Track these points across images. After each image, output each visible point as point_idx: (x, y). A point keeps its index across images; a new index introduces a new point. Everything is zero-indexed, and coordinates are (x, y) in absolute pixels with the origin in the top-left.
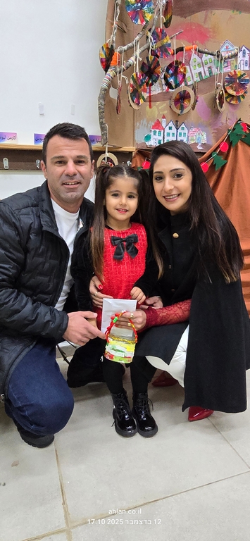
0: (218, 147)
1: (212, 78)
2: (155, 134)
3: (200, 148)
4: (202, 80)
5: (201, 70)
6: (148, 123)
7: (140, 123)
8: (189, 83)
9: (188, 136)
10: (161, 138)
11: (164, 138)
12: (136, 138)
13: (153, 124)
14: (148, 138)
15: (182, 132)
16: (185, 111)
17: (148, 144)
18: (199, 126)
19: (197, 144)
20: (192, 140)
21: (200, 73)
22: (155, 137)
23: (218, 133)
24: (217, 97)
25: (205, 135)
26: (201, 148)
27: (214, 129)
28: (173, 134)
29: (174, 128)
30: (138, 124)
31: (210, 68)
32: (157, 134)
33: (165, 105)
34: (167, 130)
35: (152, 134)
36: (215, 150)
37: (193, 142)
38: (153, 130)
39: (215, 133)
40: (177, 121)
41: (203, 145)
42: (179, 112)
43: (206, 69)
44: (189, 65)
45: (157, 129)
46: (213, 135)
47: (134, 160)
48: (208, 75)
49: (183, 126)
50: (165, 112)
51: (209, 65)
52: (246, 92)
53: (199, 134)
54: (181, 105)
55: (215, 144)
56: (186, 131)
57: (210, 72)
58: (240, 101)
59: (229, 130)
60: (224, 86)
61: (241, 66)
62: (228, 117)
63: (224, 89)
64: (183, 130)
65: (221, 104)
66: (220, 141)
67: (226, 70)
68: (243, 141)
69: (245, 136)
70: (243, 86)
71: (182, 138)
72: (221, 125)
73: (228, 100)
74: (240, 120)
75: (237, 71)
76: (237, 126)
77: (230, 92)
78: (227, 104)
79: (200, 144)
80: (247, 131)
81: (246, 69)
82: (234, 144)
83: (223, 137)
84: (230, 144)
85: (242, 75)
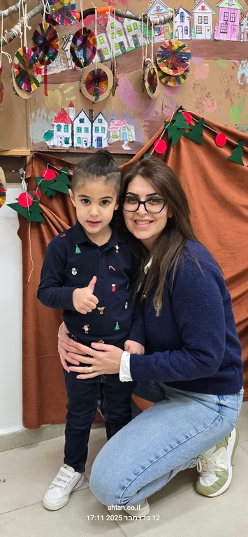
0: (152, 146)
1: (138, 50)
2: (59, 130)
3: (126, 148)
4: (125, 53)
5: (123, 39)
6: (48, 114)
7: (36, 115)
8: (107, 57)
9: (109, 132)
10: (69, 135)
11: (73, 135)
12: (31, 136)
13: (56, 115)
14: (49, 135)
15: (100, 126)
16: (102, 98)
17: (50, 143)
18: (124, 117)
19: (122, 142)
20: (114, 137)
21: (121, 44)
22: (59, 133)
23: (151, 127)
24: (146, 78)
25: (132, 130)
26: (128, 148)
27: (146, 121)
28: (86, 129)
29: (87, 120)
30: (33, 115)
31: (135, 36)
32: (62, 129)
33: (72, 88)
34: (77, 123)
35: (55, 129)
36: (148, 151)
37: (115, 140)
38: (56, 124)
39: (148, 126)
40: (91, 111)
41: (131, 143)
42: (93, 98)
43: (130, 38)
44: (106, 32)
45: (62, 122)
46: (144, 129)
47: (30, 167)
48: (133, 45)
49: (100, 117)
50: (73, 98)
51: (133, 33)
52: (187, 71)
53: (124, 129)
54: (95, 90)
55: (147, 143)
56: (105, 124)
57: (136, 43)
58: (179, 82)
59: (166, 123)
60: (156, 62)
61: (178, 34)
62: (164, 103)
63: (157, 66)
64: (102, 124)
65: (153, 87)
66: (155, 137)
67: (158, 39)
68: (187, 137)
69: (190, 130)
70: (183, 61)
71: (100, 134)
72: (155, 115)
73: (163, 80)
74: (181, 108)
75: (173, 41)
76: (178, 116)
77: (165, 69)
78: (162, 86)
79: (126, 143)
80: (193, 124)
81: (187, 37)
82: (174, 142)
83: (158, 132)
84: (170, 142)
85: (180, 48)
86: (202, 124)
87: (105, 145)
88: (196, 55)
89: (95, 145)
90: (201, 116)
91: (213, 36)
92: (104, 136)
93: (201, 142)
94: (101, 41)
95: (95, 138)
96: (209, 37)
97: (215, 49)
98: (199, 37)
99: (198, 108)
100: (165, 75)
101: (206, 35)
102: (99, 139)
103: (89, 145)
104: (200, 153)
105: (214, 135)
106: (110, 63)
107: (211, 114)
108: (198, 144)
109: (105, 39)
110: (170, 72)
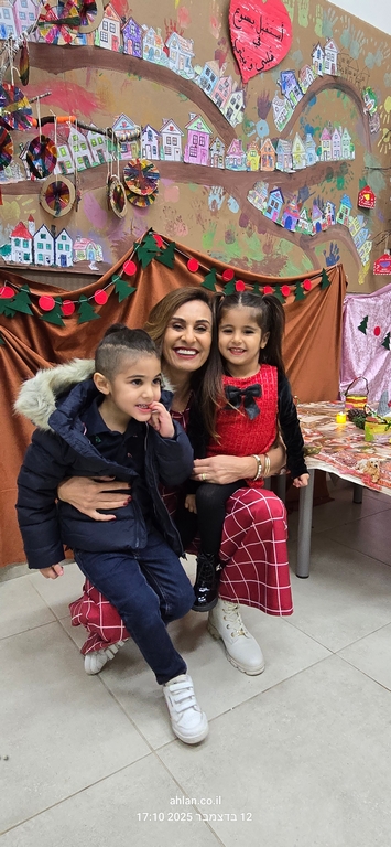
0: (121, 268)
1: (103, 166)
2: (17, 245)
3: (93, 268)
4: (89, 168)
5: (87, 152)
6: (5, 227)
8: (69, 171)
9: (74, 251)
10: (29, 251)
11: (33, 251)
13: (13, 229)
14: (6, 250)
15: (64, 243)
16: (64, 212)
17: (7, 259)
18: (91, 236)
19: (89, 262)
20: (79, 255)
21: (85, 158)
22: (18, 248)
23: (120, 247)
24: (112, 196)
25: (100, 250)
26: (95, 269)
27: (114, 242)
28: (49, 246)
29: (48, 235)
31: (99, 151)
32: (21, 244)
33: (31, 200)
34: (38, 239)
35: (13, 244)
36: (117, 272)
37: (81, 260)
38: (13, 238)
39: (116, 247)
40: (53, 227)
41: (99, 264)
42: (54, 212)
43: (95, 153)
44: (68, 144)
45: (20, 236)
46: (113, 249)
48: (98, 161)
49: (64, 233)
50: (33, 212)
51: (98, 147)
52: (155, 192)
53: (90, 247)
54: (56, 203)
55: (116, 264)
56: (70, 242)
57: (102, 158)
58: (148, 203)
59: (136, 245)
60: (123, 180)
61: (146, 153)
62: (133, 224)
63: (125, 184)
64: (65, 241)
65: (120, 205)
66: (124, 257)
67: (125, 157)
68: (158, 261)
69: (161, 253)
70: (151, 182)
71: (64, 252)
72: (124, 236)
73: (132, 200)
74: (151, 230)
75: (141, 160)
76: (147, 238)
77: (133, 188)
78: (130, 206)
79: (93, 262)
80: (164, 247)
81: (156, 157)
82: (144, 265)
83: (128, 253)
84: (139, 264)
85: (149, 167)
86: (174, 249)
87: (69, 263)
88: (166, 177)
89: (59, 263)
90: (172, 240)
91: (182, 158)
92: (69, 254)
93: (173, 267)
94: (62, 153)
95: (58, 256)
96: (178, 159)
97: (186, 172)
98: (168, 158)
99: (169, 231)
100: (133, 194)
101: (175, 157)
102: (63, 258)
103: (52, 262)
104: (172, 278)
105: (186, 260)
106: (72, 177)
107: (182, 238)
108: (169, 268)
109: (67, 151)
110: (139, 192)
